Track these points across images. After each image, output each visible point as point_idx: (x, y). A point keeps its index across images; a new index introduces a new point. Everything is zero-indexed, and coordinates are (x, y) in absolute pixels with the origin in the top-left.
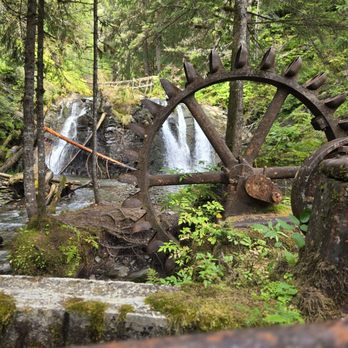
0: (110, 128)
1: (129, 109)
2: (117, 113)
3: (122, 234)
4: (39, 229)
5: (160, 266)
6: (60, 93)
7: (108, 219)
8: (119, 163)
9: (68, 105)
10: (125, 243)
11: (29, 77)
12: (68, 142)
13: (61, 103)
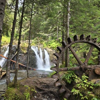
0: (20, 54)
1: (26, 49)
2: (22, 50)
3: (41, 88)
4: (15, 87)
5: (57, 97)
6: (4, 44)
7: (35, 83)
8: (22, 65)
9: (6, 47)
10: (44, 91)
11: (12, 39)
12: (6, 58)
13: (4, 47)
